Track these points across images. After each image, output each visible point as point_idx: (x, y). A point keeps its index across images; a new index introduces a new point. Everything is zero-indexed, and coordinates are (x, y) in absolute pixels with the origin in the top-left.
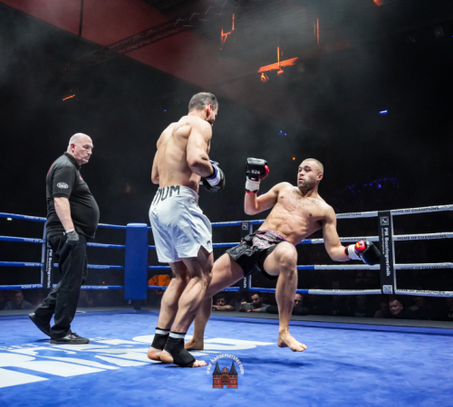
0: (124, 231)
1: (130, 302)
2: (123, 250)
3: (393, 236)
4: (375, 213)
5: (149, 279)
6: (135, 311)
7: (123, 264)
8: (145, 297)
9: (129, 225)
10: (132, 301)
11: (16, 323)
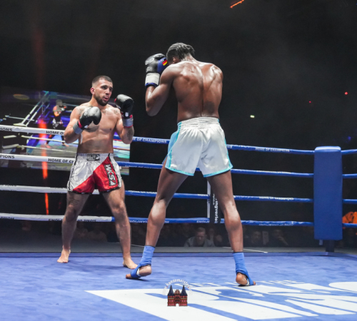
0: (312, 156)
1: (321, 243)
2: (310, 180)
5: (344, 214)
6: (327, 253)
7: (311, 195)
8: (339, 236)
9: (318, 149)
10: (324, 241)
11: (194, 260)
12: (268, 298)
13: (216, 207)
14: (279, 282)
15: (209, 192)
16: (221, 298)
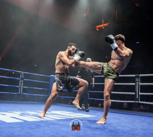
3: (140, 83)
4: (134, 75)
9: (51, 76)
12: (34, 115)
13: (22, 91)
14: (38, 111)
15: (20, 85)
16: (21, 115)
